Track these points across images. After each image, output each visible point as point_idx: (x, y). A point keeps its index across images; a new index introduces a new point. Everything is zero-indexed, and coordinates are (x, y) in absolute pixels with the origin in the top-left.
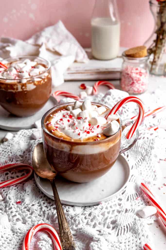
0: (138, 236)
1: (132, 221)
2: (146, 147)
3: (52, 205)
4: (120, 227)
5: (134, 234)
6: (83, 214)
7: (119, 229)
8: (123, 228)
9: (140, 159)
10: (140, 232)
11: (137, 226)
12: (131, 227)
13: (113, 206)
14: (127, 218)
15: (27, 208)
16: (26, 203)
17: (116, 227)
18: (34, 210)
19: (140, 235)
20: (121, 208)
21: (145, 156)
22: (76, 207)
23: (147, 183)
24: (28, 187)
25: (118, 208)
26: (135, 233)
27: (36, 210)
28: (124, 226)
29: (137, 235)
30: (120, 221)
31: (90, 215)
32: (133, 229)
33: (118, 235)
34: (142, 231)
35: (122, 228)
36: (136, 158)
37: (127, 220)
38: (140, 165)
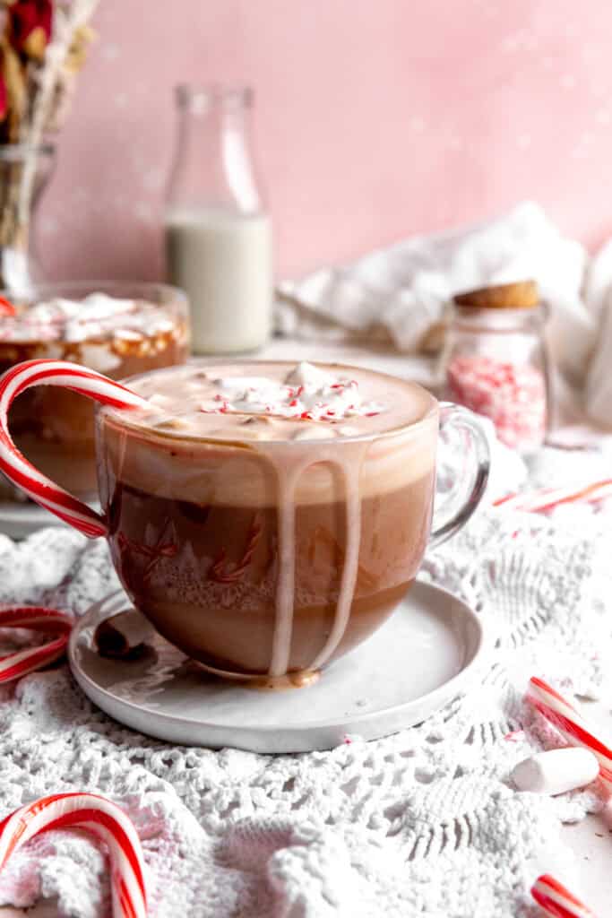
0: (506, 857)
1: (484, 805)
2: (557, 569)
3: (128, 749)
4: (427, 827)
5: (489, 854)
6: (261, 782)
7: (421, 836)
8: (439, 830)
9: (532, 619)
10: (517, 843)
11: (505, 818)
12: (475, 829)
13: (397, 757)
14: (460, 794)
15: (15, 752)
16: (15, 737)
17: (405, 829)
18: (45, 760)
19: (515, 854)
20: (434, 764)
21: (552, 605)
22: (231, 752)
23: (558, 684)
24: (33, 684)
25: (421, 762)
26: (492, 847)
27: (55, 762)
28: (444, 826)
29: (502, 855)
30: (424, 804)
31: (289, 785)
32: (487, 835)
33: (412, 856)
34: (526, 838)
35: (432, 832)
36: (514, 615)
37: (458, 800)
38: (531, 638)
